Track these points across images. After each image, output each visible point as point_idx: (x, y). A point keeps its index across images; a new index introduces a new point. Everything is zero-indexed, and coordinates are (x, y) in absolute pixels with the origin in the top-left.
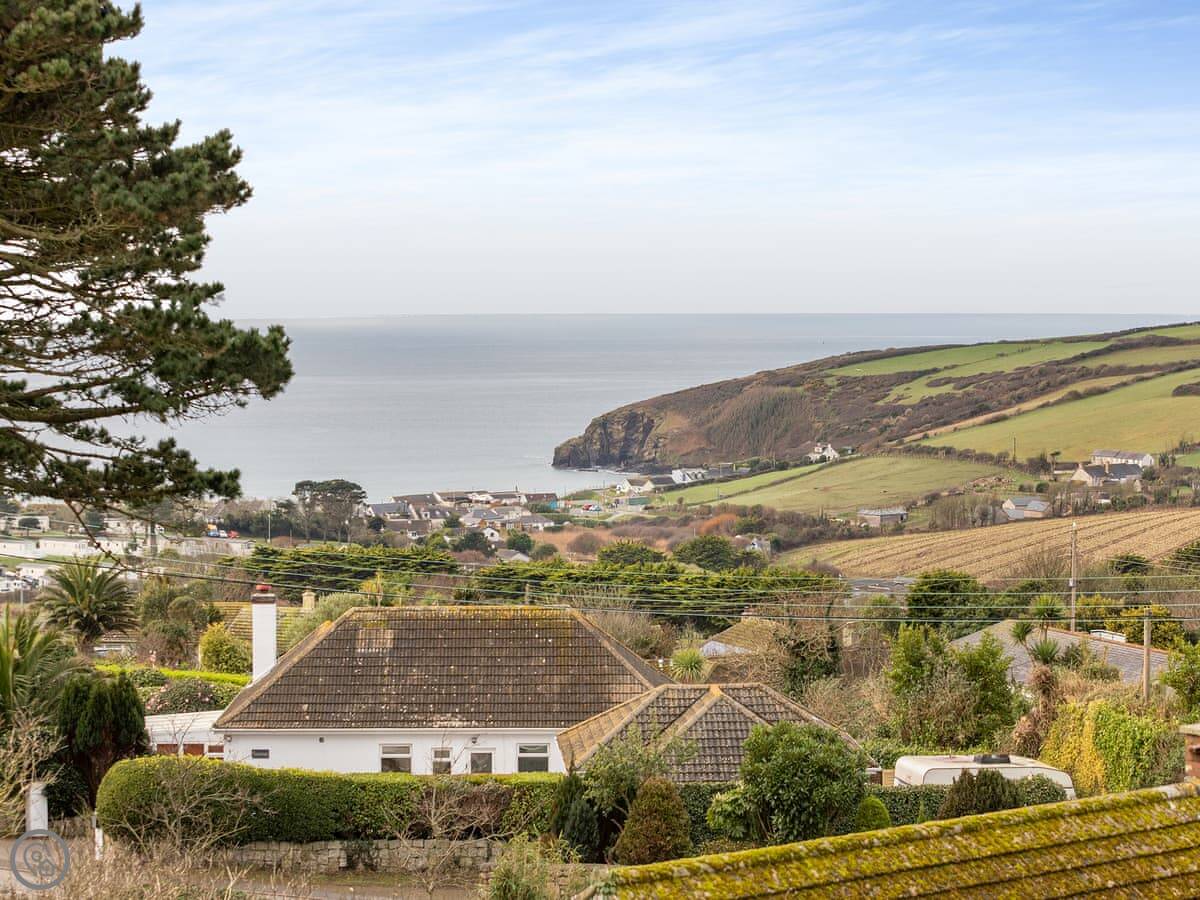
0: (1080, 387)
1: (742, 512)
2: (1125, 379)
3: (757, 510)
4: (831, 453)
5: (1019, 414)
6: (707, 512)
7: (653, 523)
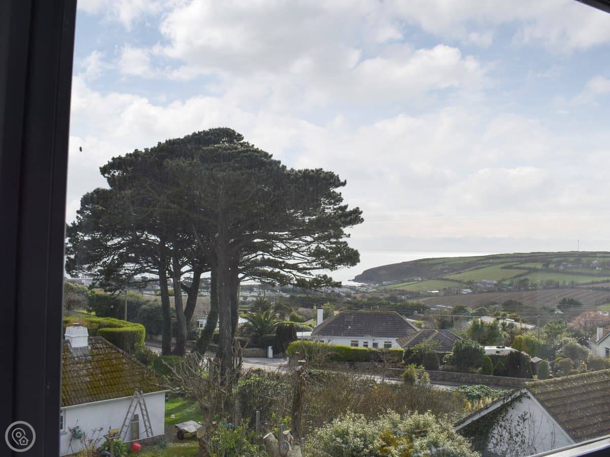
0: (478, 266)
1: (400, 290)
2: (488, 265)
3: (403, 291)
4: (420, 279)
5: (464, 272)
6: (391, 291)
7: (379, 293)
